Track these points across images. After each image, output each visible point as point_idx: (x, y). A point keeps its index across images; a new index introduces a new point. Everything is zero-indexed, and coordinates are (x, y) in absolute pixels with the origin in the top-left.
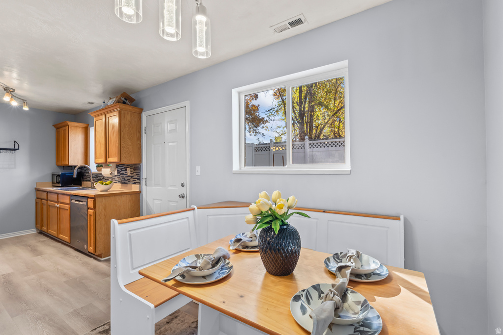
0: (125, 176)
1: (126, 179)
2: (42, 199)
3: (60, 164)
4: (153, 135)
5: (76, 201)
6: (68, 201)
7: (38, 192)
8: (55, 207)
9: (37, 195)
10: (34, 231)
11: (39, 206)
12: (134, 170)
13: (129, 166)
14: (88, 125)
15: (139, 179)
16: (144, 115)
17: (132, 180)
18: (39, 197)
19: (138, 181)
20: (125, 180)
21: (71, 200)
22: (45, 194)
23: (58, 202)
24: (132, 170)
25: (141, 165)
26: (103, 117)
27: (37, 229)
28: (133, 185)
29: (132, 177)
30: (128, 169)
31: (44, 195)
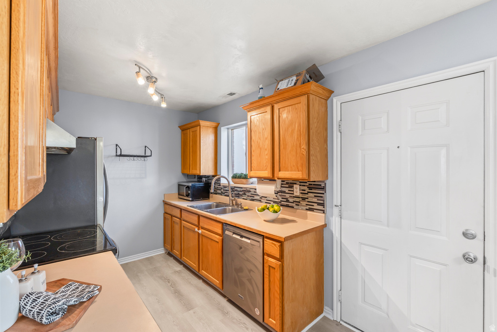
0: (288, 196)
1: (291, 200)
2: (172, 216)
3: (187, 172)
4: (360, 133)
5: (234, 233)
6: (220, 231)
7: (167, 206)
8: (194, 231)
9: (165, 209)
10: (161, 251)
11: (169, 222)
12: (310, 188)
13: (298, 183)
14: (219, 124)
15: (323, 205)
16: (336, 101)
17: (304, 203)
18: (169, 212)
19: (320, 207)
20: (288, 201)
21: (223, 230)
22: (178, 211)
23: (198, 226)
24: (305, 188)
25: (327, 182)
26: (269, 109)
27: (166, 249)
28: (309, 212)
29: (304, 199)
30: (295, 186)
31: (177, 213)
